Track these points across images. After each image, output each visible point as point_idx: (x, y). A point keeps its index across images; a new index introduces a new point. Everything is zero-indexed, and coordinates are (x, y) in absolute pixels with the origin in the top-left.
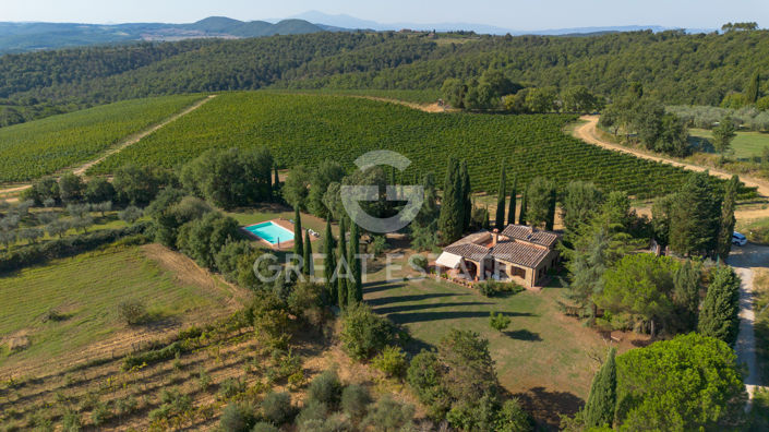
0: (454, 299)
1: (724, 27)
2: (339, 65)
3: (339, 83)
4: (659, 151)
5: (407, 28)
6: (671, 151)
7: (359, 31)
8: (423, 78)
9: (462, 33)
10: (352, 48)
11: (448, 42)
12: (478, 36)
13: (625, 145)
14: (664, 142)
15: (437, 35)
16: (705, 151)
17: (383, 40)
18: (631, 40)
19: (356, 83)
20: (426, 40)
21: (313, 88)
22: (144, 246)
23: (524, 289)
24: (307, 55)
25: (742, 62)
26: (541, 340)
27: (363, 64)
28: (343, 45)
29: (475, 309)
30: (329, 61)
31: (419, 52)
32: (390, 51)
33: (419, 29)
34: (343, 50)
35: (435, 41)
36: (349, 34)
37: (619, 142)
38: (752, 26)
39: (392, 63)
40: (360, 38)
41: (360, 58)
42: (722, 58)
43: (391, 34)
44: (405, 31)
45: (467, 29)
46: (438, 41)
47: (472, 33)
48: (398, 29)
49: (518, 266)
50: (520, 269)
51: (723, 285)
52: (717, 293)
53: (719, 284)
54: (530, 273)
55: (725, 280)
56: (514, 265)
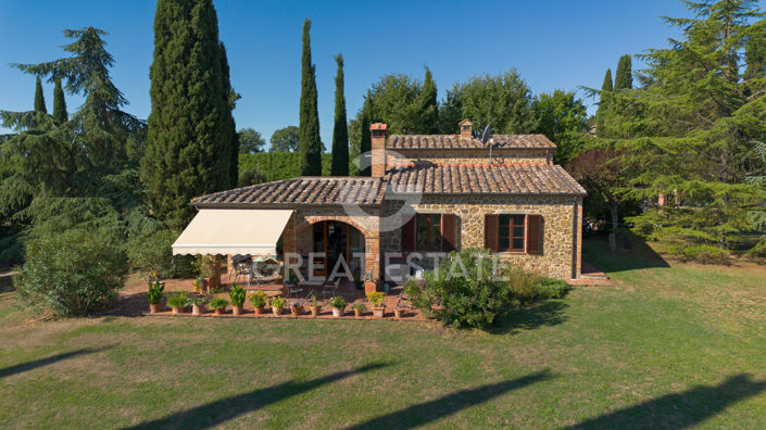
23: (567, 285)
49: (511, 209)
50: (519, 218)
54: (562, 227)
56: (497, 210)
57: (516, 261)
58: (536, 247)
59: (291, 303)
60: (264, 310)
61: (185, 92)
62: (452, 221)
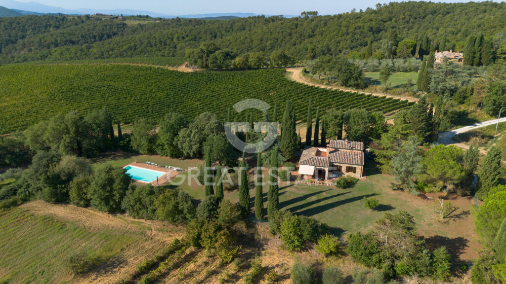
0: (324, 195)
1: (302, 14)
2: (53, 41)
3: (61, 54)
4: (350, 86)
5: (99, 13)
6: (357, 86)
7: (60, 14)
8: (130, 48)
9: (140, 16)
10: (58, 28)
11: (136, 23)
12: (153, 19)
13: (327, 84)
14: (354, 81)
15: (124, 18)
16: (374, 84)
17: (83, 22)
18: (255, 22)
19: (76, 53)
20: (118, 21)
21: (38, 59)
22: (23, 206)
23: (358, 180)
24: (20, 34)
25: (324, 34)
26: (395, 208)
27: (74, 39)
28: (50, 25)
29: (342, 198)
30: (44, 37)
31: (115, 30)
32: (93, 30)
33: (108, 13)
34: (51, 29)
35: (124, 22)
36: (53, 17)
37: (323, 83)
38: (315, 13)
39: (97, 38)
40: (63, 20)
41: (70, 34)
42: (313, 32)
43: (88, 17)
44: (97, 14)
45: (143, 14)
46: (127, 22)
47: (148, 17)
48: (91, 13)
49: (351, 166)
51: (495, 156)
52: (492, 160)
53: (493, 156)
54: (359, 169)
55: (496, 153)
56: (349, 166)
57: (351, 174)
58: (355, 172)
60: (312, 183)
62: (341, 167)
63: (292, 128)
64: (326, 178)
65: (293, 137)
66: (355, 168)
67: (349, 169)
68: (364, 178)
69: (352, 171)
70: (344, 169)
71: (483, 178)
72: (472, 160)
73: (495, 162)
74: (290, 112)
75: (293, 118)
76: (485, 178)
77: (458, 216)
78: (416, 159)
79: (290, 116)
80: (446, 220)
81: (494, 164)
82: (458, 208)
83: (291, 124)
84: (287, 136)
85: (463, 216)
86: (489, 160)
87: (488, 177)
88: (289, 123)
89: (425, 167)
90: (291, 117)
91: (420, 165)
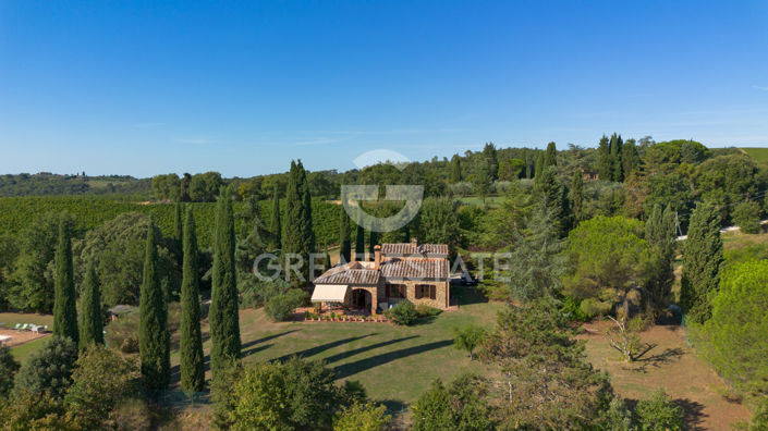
23: (441, 311)
49: (424, 283)
50: (427, 286)
51: (709, 222)
52: (704, 232)
53: (703, 222)
54: (442, 290)
55: (708, 214)
56: (420, 283)
57: (426, 302)
58: (433, 297)
59: (349, 317)
60: (341, 320)
61: (299, 230)
62: (404, 287)
63: (303, 217)
64: (373, 312)
65: (306, 237)
66: (434, 287)
67: (422, 291)
68: (455, 308)
69: (427, 296)
70: (410, 293)
71: (692, 273)
72: (664, 237)
73: (711, 233)
74: (298, 186)
75: (304, 197)
76: (697, 271)
77: (660, 358)
78: (553, 247)
79: (298, 193)
80: (637, 365)
81: (710, 239)
82: (656, 345)
83: (301, 211)
84: (293, 235)
85: (672, 358)
86: (697, 231)
87: (703, 270)
88: (296, 209)
89: (574, 259)
90: (300, 195)
91: (563, 259)
